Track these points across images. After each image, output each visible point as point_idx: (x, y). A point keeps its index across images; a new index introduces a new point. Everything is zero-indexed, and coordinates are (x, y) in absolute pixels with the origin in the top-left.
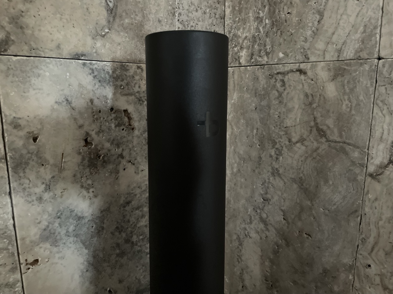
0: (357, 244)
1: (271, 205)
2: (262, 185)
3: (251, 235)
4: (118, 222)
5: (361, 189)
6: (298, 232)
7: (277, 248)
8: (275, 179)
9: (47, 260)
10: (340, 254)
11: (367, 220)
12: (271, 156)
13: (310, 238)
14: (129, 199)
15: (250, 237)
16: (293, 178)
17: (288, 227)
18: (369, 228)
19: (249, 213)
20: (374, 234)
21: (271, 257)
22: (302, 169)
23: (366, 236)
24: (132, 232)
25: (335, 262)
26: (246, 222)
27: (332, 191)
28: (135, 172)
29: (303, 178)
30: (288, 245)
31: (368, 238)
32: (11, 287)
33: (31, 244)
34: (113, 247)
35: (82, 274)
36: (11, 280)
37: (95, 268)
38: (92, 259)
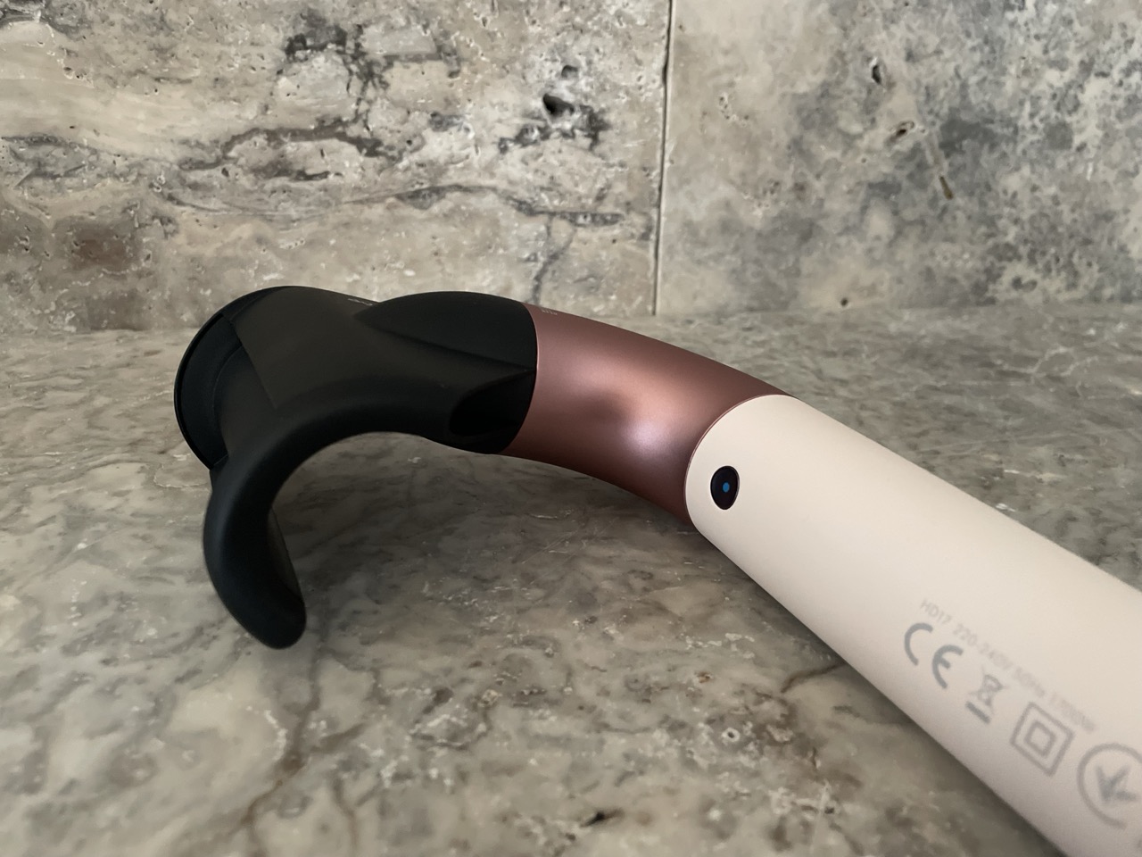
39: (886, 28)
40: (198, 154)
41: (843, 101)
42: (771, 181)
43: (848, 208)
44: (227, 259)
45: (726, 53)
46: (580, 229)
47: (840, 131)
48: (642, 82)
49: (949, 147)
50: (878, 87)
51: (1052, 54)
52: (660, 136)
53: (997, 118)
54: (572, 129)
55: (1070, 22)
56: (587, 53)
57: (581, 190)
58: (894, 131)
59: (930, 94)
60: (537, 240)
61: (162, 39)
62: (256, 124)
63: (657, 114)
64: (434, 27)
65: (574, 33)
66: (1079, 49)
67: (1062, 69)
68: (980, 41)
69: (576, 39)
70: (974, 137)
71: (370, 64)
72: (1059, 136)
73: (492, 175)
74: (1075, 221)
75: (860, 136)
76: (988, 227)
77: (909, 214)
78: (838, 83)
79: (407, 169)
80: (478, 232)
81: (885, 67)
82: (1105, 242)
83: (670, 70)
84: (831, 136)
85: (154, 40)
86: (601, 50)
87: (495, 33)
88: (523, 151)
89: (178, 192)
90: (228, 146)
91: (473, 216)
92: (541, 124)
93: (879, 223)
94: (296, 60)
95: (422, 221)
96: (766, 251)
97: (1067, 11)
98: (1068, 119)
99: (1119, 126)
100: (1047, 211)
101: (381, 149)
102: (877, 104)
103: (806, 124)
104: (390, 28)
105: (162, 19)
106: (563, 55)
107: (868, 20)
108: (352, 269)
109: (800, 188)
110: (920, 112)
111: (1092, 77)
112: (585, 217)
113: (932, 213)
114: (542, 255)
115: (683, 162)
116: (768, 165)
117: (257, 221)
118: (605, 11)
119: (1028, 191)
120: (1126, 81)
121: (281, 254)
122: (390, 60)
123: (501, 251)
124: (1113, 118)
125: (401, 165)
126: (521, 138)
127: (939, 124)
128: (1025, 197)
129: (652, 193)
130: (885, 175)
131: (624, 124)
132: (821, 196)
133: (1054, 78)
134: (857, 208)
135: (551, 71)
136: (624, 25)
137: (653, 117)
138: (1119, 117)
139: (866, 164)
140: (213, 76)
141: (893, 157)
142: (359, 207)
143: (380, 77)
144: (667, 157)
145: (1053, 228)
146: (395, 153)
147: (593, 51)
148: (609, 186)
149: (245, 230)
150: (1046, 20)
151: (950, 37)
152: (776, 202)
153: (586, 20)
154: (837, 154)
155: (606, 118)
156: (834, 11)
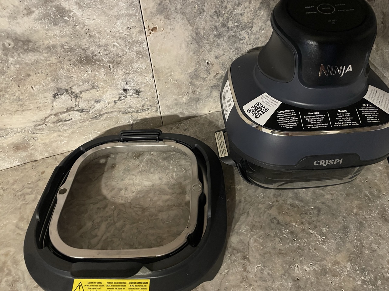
24: (228, 18)
32: (140, 44)
33: (151, 14)
34: (212, 28)
35: (188, 45)
36: (140, 39)
37: (197, 42)
38: (195, 35)
39: (209, 53)
40: (38, 123)
41: (201, 71)
42: (186, 92)
43: (207, 93)
44: (52, 141)
45: (168, 69)
46: (139, 114)
47: (202, 77)
50: (209, 66)
52: (155, 90)
54: (132, 94)
56: (132, 78)
57: (138, 106)
58: (215, 74)
59: (223, 64)
60: (129, 118)
61: (21, 103)
62: (51, 113)
63: (153, 86)
64: (90, 83)
65: (127, 75)
68: (235, 49)
69: (128, 76)
71: (76, 94)
73: (114, 108)
75: (207, 77)
78: (199, 68)
79: (92, 113)
80: (114, 121)
81: (210, 62)
83: (154, 76)
84: (200, 79)
85: (19, 103)
86: (135, 76)
87: (106, 80)
88: (121, 102)
89: (35, 131)
90: (45, 120)
91: (112, 118)
92: (124, 95)
93: (215, 94)
94: (56, 98)
95: (99, 122)
96: (188, 106)
97: (257, 36)
101: (84, 110)
102: (210, 70)
103: (192, 78)
104: (79, 86)
105: (19, 99)
106: (125, 80)
107: (204, 53)
108: (84, 135)
109: (194, 92)
110: (221, 68)
112: (140, 111)
115: (163, 94)
116: (184, 89)
117: (57, 132)
118: (134, 68)
121: (65, 137)
122: (81, 92)
125: (90, 112)
126: (120, 99)
129: (156, 102)
130: (215, 84)
131: (145, 90)
134: (209, 92)
135: (123, 84)
136: (140, 70)
139: (209, 83)
140: (36, 107)
141: (216, 80)
142: (82, 123)
143: (79, 96)
144: (158, 94)
146: (88, 110)
148: (145, 103)
149: (55, 135)
150: (252, 40)
151: (226, 50)
152: (188, 96)
153: (130, 71)
154: (202, 83)
155: (140, 90)
156: (194, 53)
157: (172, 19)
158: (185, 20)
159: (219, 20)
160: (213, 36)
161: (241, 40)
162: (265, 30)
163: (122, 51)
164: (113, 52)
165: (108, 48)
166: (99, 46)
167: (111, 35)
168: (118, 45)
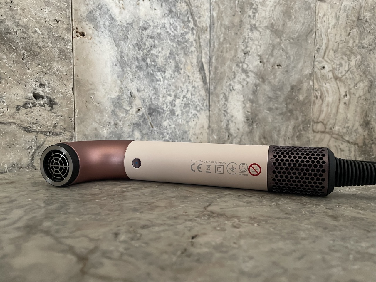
0: (314, 55)
1: (250, 55)
2: (243, 42)
3: (235, 88)
4: (138, 40)
5: (314, 12)
6: (271, 67)
7: (255, 88)
8: (253, 33)
9: (90, 37)
10: (302, 69)
11: (319, 34)
12: (250, 16)
13: (280, 67)
14: (146, 26)
15: (234, 90)
16: (266, 26)
17: (264, 67)
18: (321, 39)
19: (233, 70)
20: (325, 42)
21: (251, 98)
22: (273, 15)
23: (320, 46)
24: (147, 55)
25: (299, 76)
26: (231, 79)
27: (295, 23)
28: (150, 7)
29: (274, 22)
30: (264, 81)
31: (321, 46)
32: (65, 43)
33: (80, 17)
34: (134, 58)
35: (113, 66)
36: (66, 37)
37: (121, 66)
38: (119, 57)
39: (131, 82)
41: (124, 101)
42: (108, 122)
43: (129, 130)
46: (48, 137)
47: (124, 108)
48: (67, 91)
49: (150, 114)
50: (132, 98)
51: (168, 93)
52: (74, 107)
53: (159, 107)
54: (44, 104)
55: (170, 85)
57: (48, 124)
58: (137, 110)
59: (144, 101)
60: (32, 141)
63: (72, 101)
66: (173, 92)
67: (171, 96)
68: (152, 88)
69: (44, 75)
70: (155, 112)
72: (173, 112)
73: (14, 118)
74: (179, 133)
75: (129, 110)
76: (162, 135)
77: (144, 132)
78: (122, 96)
81: (133, 93)
82: (186, 139)
83: (75, 88)
84: (122, 110)
86: (52, 80)
87: (14, 71)
88: (26, 110)
91: (6, 133)
92: (32, 101)
93: (137, 134)
97: (169, 83)
98: (174, 108)
99: (184, 110)
100: (174, 131)
102: (132, 102)
103: (115, 106)
106: (40, 80)
107: (127, 80)
109: (116, 124)
110: (142, 105)
111: (177, 99)
112: (50, 133)
113: (149, 132)
114: (34, 146)
115: (82, 116)
116: (106, 117)
118: (53, 69)
119: (169, 126)
120: (184, 100)
123: (18, 146)
124: (182, 108)
126: (25, 106)
127: (147, 108)
128: (168, 127)
129: (72, 125)
130: (137, 121)
131: (61, 103)
132: (122, 126)
133: (169, 99)
134: (131, 130)
135: (35, 85)
136: (60, 73)
137: (71, 102)
138: (184, 108)
139: (132, 118)
141: (138, 116)
144: (76, 114)
145: (176, 135)
147: (49, 80)
148: (58, 123)
150: (166, 84)
151: (146, 86)
152: (110, 128)
153: (47, 70)
154: (124, 115)
155: (55, 101)
156: (118, 77)
157: (100, 32)
158: (112, 38)
159: (140, 53)
160: (135, 66)
161: (157, 81)
162: (175, 80)
163: (43, 41)
164: (32, 38)
165: (27, 31)
166: (18, 25)
167: (35, 19)
168: (40, 33)
